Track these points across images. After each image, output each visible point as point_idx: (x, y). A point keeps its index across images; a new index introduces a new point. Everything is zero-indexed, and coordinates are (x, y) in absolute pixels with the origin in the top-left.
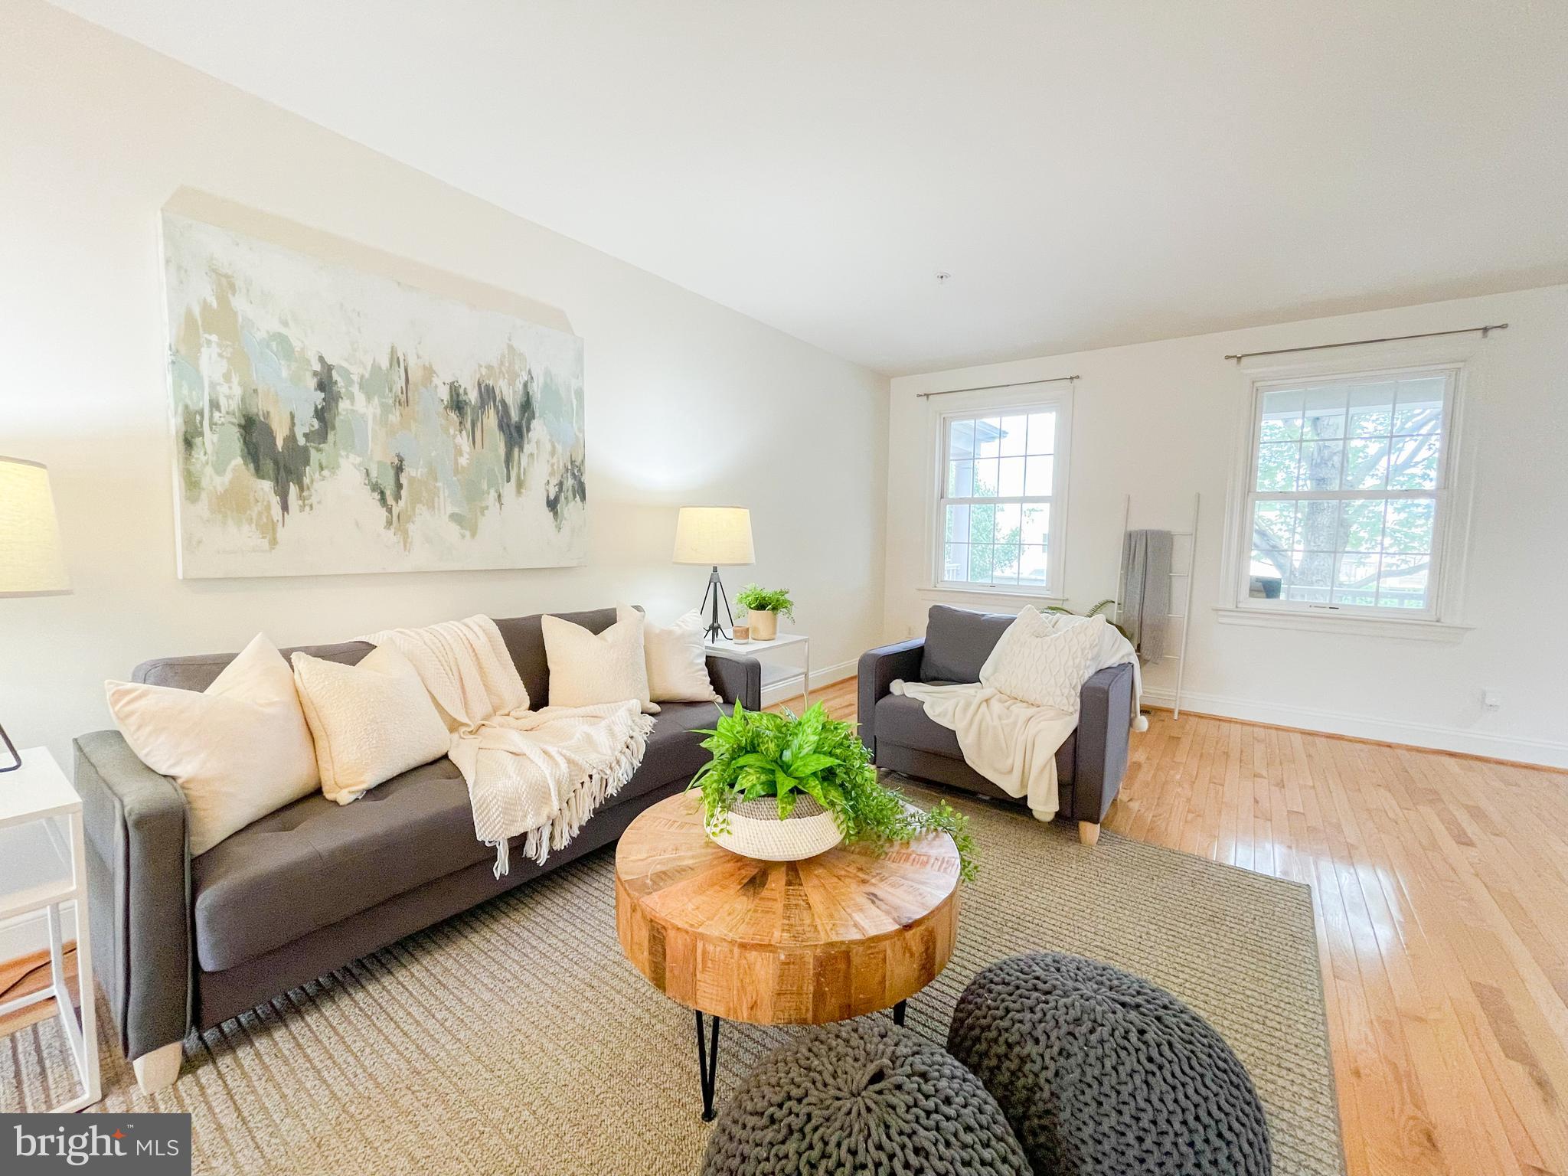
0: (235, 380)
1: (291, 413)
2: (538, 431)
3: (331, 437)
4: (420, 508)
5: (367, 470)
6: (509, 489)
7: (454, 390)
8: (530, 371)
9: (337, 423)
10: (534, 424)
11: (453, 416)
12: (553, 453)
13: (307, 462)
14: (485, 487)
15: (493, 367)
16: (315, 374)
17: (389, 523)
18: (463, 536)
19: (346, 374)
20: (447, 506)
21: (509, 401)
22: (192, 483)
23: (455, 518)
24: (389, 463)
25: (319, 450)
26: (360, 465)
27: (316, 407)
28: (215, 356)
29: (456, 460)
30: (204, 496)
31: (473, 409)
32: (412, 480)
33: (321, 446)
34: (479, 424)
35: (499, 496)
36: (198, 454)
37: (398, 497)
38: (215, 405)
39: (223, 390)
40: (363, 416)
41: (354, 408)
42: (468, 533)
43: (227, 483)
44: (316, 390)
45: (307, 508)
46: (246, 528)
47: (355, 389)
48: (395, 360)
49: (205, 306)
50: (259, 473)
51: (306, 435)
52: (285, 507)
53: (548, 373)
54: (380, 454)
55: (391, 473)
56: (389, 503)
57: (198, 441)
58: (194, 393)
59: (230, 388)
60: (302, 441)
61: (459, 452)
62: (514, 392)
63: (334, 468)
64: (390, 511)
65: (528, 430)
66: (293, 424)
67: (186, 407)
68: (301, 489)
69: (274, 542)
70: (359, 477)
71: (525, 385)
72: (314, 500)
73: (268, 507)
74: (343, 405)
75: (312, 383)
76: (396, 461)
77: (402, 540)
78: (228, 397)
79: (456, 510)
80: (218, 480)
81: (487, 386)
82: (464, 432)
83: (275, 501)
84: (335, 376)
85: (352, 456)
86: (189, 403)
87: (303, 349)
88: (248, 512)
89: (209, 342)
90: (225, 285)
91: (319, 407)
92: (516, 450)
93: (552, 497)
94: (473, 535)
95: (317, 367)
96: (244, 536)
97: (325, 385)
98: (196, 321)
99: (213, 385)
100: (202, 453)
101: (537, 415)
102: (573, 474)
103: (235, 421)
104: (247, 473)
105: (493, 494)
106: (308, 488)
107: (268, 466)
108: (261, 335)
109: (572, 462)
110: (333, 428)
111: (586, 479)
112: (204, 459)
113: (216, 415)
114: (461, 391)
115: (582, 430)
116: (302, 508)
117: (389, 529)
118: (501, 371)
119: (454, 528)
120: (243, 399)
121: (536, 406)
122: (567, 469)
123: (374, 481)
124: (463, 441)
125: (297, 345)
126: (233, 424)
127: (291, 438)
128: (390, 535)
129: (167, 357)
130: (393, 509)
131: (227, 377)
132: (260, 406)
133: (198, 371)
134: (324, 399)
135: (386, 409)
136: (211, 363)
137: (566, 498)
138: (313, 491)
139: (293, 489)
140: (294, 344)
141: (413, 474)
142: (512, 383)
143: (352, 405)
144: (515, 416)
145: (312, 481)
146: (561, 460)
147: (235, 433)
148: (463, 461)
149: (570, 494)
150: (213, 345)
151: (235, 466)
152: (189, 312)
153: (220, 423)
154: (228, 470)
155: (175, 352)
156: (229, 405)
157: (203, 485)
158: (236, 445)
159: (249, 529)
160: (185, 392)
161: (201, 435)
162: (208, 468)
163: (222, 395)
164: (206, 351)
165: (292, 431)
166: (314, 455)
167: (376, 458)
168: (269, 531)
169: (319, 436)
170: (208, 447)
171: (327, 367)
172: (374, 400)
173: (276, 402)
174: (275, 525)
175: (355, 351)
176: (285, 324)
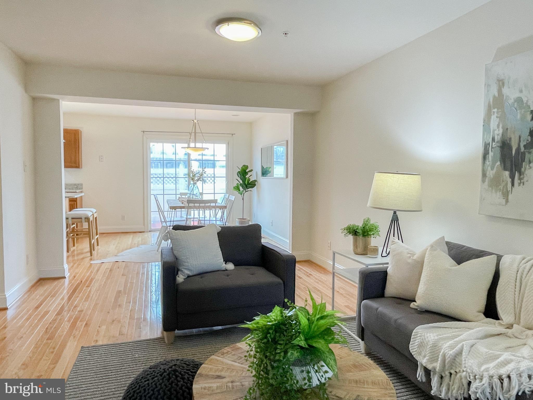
0: (501, 126)
1: (520, 136)
13: (524, 160)
22: (484, 175)
25: (529, 153)
27: (530, 130)
28: (495, 118)
30: (487, 180)
33: (531, 150)
36: (487, 163)
38: (493, 140)
39: (496, 132)
43: (494, 174)
45: (522, 184)
49: (494, 96)
50: (505, 169)
51: (525, 146)
52: (513, 184)
57: (487, 156)
58: (488, 136)
59: (499, 130)
60: (522, 149)
66: (520, 141)
67: (485, 142)
68: (520, 174)
69: (507, 201)
72: (525, 180)
73: (507, 184)
78: (498, 135)
80: (491, 172)
83: (509, 181)
86: (486, 141)
87: (527, 101)
88: (500, 186)
89: (494, 112)
90: (501, 84)
96: (498, 198)
98: (491, 105)
99: (494, 131)
100: (488, 161)
103: (499, 145)
104: (501, 169)
106: (523, 174)
107: (509, 164)
108: (512, 101)
112: (488, 163)
113: (494, 143)
116: (520, 184)
120: (503, 135)
126: (498, 146)
127: (518, 149)
129: (482, 124)
131: (498, 127)
132: (510, 134)
133: (489, 126)
136: (494, 121)
138: (525, 175)
139: (517, 174)
140: (524, 100)
145: (525, 170)
147: (499, 149)
150: (495, 113)
151: (497, 165)
152: (489, 102)
153: (494, 147)
154: (495, 167)
155: (484, 121)
156: (497, 138)
157: (487, 175)
158: (498, 155)
159: (499, 194)
160: (485, 137)
161: (488, 154)
162: (489, 168)
163: (496, 134)
164: (492, 117)
165: (519, 145)
166: (527, 157)
168: (506, 195)
169: (530, 145)
170: (490, 158)
173: (515, 132)
174: (508, 193)
176: (521, 91)
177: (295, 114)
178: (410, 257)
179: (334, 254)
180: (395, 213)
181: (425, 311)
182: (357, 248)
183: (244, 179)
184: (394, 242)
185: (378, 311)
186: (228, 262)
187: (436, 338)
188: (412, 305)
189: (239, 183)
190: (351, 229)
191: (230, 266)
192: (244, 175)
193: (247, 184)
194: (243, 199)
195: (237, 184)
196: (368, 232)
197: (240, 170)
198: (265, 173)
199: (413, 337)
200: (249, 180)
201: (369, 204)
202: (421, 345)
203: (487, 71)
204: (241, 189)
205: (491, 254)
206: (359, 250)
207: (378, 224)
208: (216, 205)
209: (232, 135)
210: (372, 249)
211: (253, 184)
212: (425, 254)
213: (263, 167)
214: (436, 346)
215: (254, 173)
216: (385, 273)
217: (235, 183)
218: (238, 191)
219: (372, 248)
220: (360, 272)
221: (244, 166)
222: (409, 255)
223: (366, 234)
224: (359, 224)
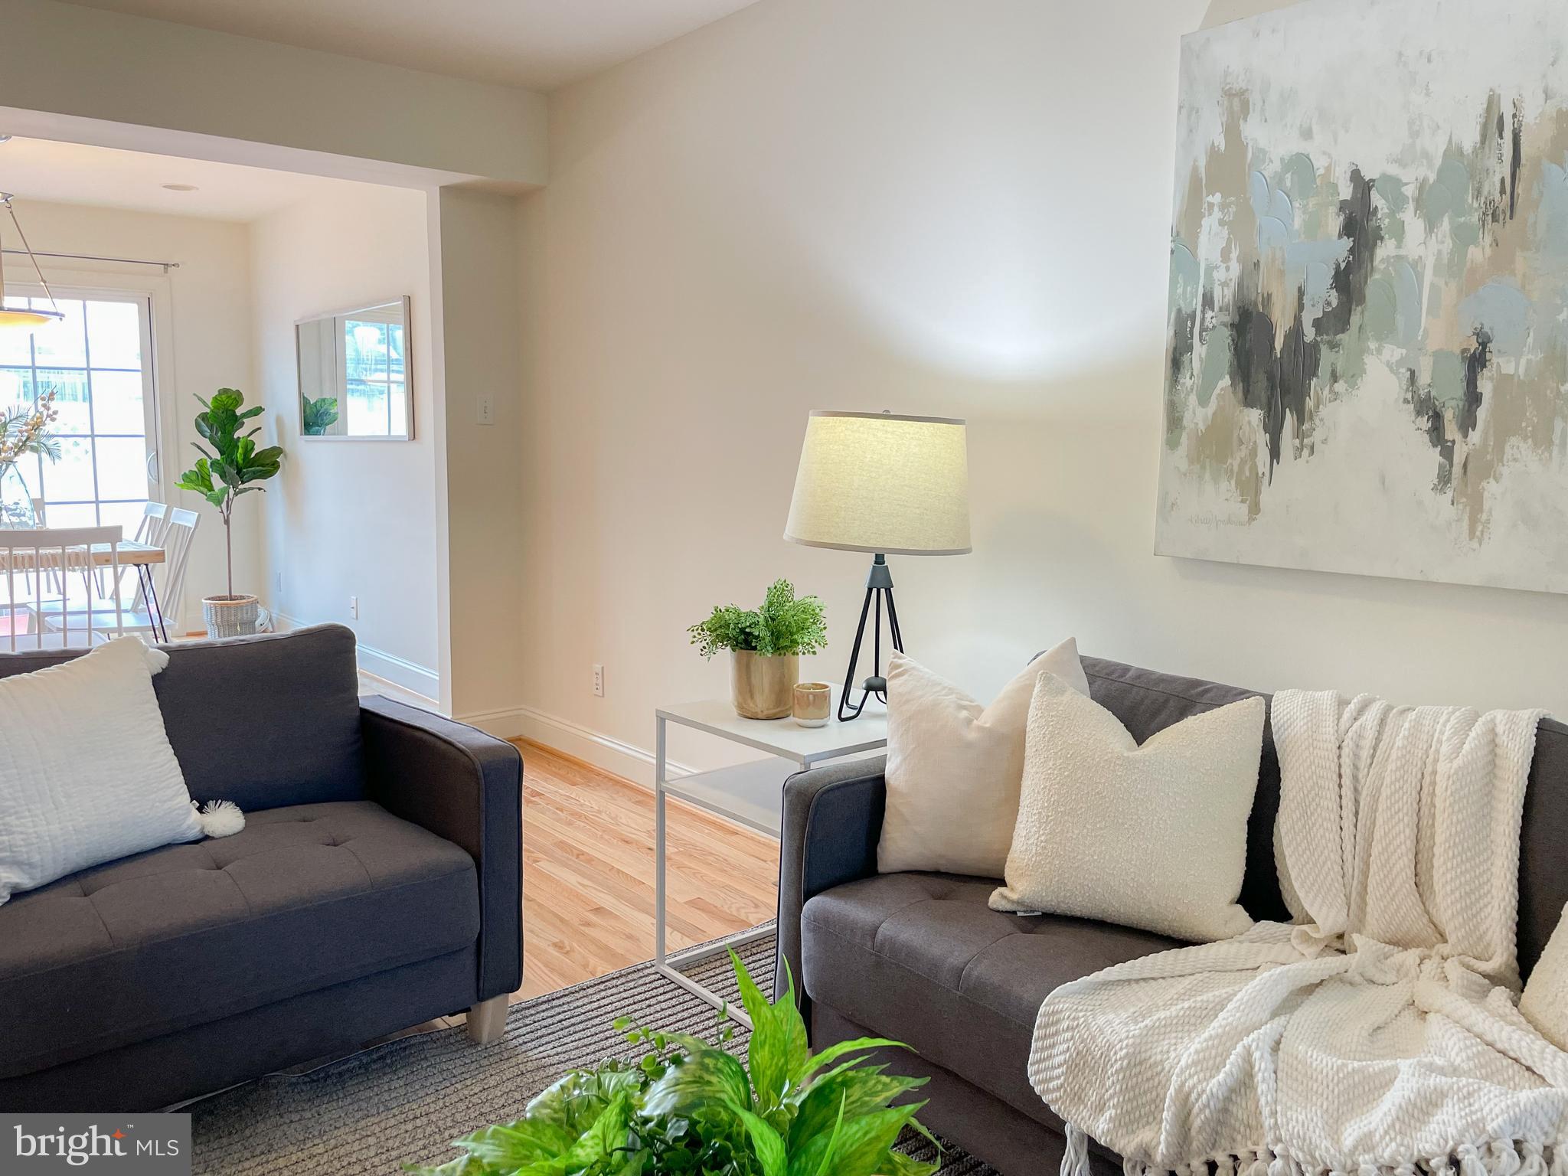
0: (1234, 255)
1: (1300, 289)
3: (1355, 319)
4: (1521, 447)
5: (1413, 373)
9: (1371, 291)
13: (1313, 371)
16: (1344, 205)
17: (1444, 479)
19: (1393, 184)
22: (1174, 421)
24: (1458, 352)
25: (1333, 346)
26: (1400, 362)
27: (1338, 266)
28: (1216, 227)
30: (1184, 439)
32: (1505, 383)
33: (1339, 337)
36: (1186, 381)
37: (1467, 422)
38: (1208, 301)
39: (1220, 275)
40: (1417, 264)
41: (1402, 252)
43: (1210, 417)
44: (1340, 236)
45: (1306, 452)
46: (1224, 485)
47: (1407, 212)
49: (1213, 152)
50: (1248, 401)
51: (1317, 323)
52: (1275, 453)
55: (1461, 371)
56: (1448, 436)
57: (1186, 358)
58: (1189, 288)
59: (1228, 269)
60: (1310, 334)
63: (1354, 376)
64: (1447, 452)
66: (1301, 307)
67: (1179, 311)
68: (1301, 420)
69: (1255, 509)
70: (1394, 388)
72: (1317, 436)
73: (1253, 453)
74: (1384, 251)
75: (1335, 224)
76: (1474, 346)
77: (1466, 518)
78: (1224, 284)
80: (1201, 412)
83: (1263, 439)
84: (1377, 200)
85: (1389, 349)
86: (1183, 305)
87: (1328, 169)
88: (1229, 461)
89: (1211, 206)
90: (1238, 105)
91: (1343, 265)
95: (1346, 192)
96: (1220, 498)
97: (1357, 223)
98: (1201, 179)
99: (1210, 269)
100: (1188, 375)
103: (1227, 319)
104: (1233, 400)
106: (1311, 418)
107: (1261, 383)
108: (1272, 168)
110: (1362, 300)
112: (1188, 382)
113: (1209, 314)
116: (1298, 453)
117: (1442, 491)
120: (1240, 285)
123: (1423, 393)
125: (1320, 163)
126: (1224, 324)
127: (1296, 332)
128: (1443, 507)
129: (1169, 246)
130: (1456, 447)
131: (1225, 255)
132: (1266, 282)
133: (1194, 255)
134: (1351, 251)
135: (1463, 239)
136: (1211, 239)
138: (1317, 421)
139: (1289, 420)
140: (1316, 165)
141: (1510, 368)
143: (1399, 246)
145: (1317, 406)
147: (1225, 336)
150: (1216, 209)
151: (1222, 389)
152: (1195, 169)
153: (1211, 326)
154: (1213, 398)
155: (1176, 236)
156: (1224, 295)
157: (1185, 422)
158: (1226, 356)
159: (1228, 486)
160: (1180, 291)
161: (1190, 348)
162: (1193, 399)
163: (1217, 283)
164: (1206, 222)
165: (1298, 319)
166: (1326, 356)
167: (1433, 345)
168: (1250, 489)
169: (1336, 321)
170: (1196, 364)
171: (1363, 186)
172: (1446, 225)
173: (1282, 273)
174: (1257, 480)
175: (1415, 134)
176: (1307, 134)
177: (446, 191)
178: (969, 722)
179: (662, 720)
180: (879, 559)
181: (1044, 914)
182: (752, 697)
183: (227, 446)
184: (900, 666)
185: (879, 936)
186: (211, 803)
187: (1135, 1029)
188: (997, 898)
189: (209, 462)
190: (732, 626)
191: (226, 819)
192: (228, 428)
193: (240, 462)
194: (227, 522)
195: (200, 464)
196: (792, 634)
197: (208, 411)
198: (314, 419)
199: (1042, 1032)
200: (249, 447)
201: (791, 530)
202: (1082, 1065)
204: (217, 482)
205: (1243, 694)
206: (762, 702)
207: (818, 602)
208: (114, 547)
209: (166, 271)
210: (811, 697)
211: (268, 462)
212: (1026, 707)
213: (304, 402)
214: (1141, 1063)
215: (266, 420)
216: (878, 786)
217: (190, 461)
218: (205, 490)
219: (811, 693)
220: (787, 790)
221: (225, 391)
222: (964, 714)
223: (783, 642)
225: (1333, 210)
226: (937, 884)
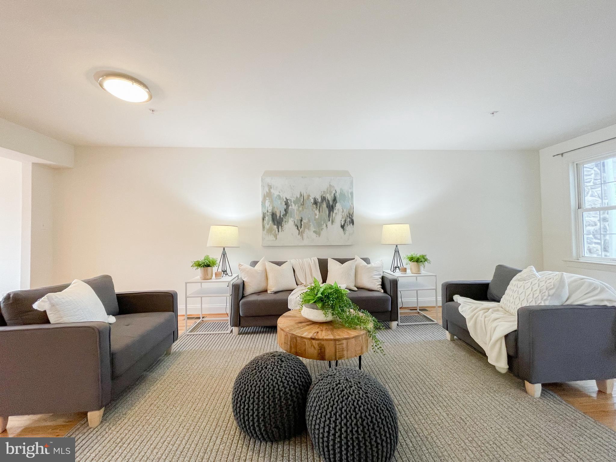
1: (280, 211)
2: (338, 206)
3: (287, 215)
4: (307, 230)
5: (295, 221)
6: (329, 223)
7: (315, 199)
8: (336, 190)
9: (289, 212)
10: (338, 205)
11: (314, 206)
12: (343, 212)
13: (283, 221)
14: (323, 223)
15: (325, 192)
16: (285, 202)
17: (299, 234)
18: (317, 236)
19: (291, 200)
20: (313, 229)
21: (330, 199)
22: (264, 227)
23: (314, 232)
25: (285, 218)
27: (285, 209)
29: (315, 217)
30: (265, 230)
31: (320, 203)
32: (304, 223)
34: (321, 207)
35: (327, 225)
36: (265, 222)
37: (301, 227)
38: (268, 211)
39: (269, 208)
40: (294, 209)
41: (292, 208)
42: (318, 236)
43: (269, 227)
44: (285, 205)
46: (272, 235)
47: (292, 203)
48: (301, 195)
49: (267, 192)
50: (274, 224)
51: (283, 215)
52: (279, 231)
53: (341, 190)
54: (298, 218)
55: (300, 222)
56: (299, 229)
58: (265, 210)
60: (282, 217)
61: (316, 215)
62: (331, 197)
63: (288, 222)
64: (299, 231)
65: (335, 206)
66: (280, 213)
67: (263, 212)
68: (281, 227)
69: (276, 239)
70: (293, 223)
71: (334, 194)
72: (284, 229)
73: (276, 231)
74: (290, 207)
75: (284, 203)
76: (301, 219)
77: (302, 238)
78: (270, 209)
79: (315, 230)
80: (267, 226)
81: (323, 197)
82: (317, 210)
84: (289, 201)
85: (292, 219)
88: (272, 232)
89: (267, 199)
90: (270, 187)
92: (332, 212)
93: (342, 224)
94: (319, 236)
95: (285, 200)
96: (272, 237)
97: (287, 204)
98: (265, 196)
99: (268, 207)
101: (338, 202)
102: (350, 218)
103: (271, 214)
104: (272, 224)
105: (325, 225)
106: (283, 227)
107: (276, 222)
108: (276, 196)
109: (349, 214)
110: (288, 213)
111: (354, 218)
113: (268, 213)
114: (317, 199)
115: (352, 204)
116: (282, 231)
118: (327, 191)
119: (315, 234)
120: (272, 210)
121: (338, 199)
122: (348, 216)
123: (296, 224)
124: (317, 212)
125: (282, 196)
127: (280, 216)
128: (299, 237)
129: (261, 204)
131: (270, 206)
132: (275, 210)
133: (265, 205)
134: (286, 207)
135: (299, 207)
136: (267, 203)
137: (347, 225)
139: (280, 227)
141: (305, 221)
142: (330, 194)
144: (331, 203)
145: (284, 225)
146: (346, 213)
147: (271, 216)
148: (317, 217)
149: (349, 223)
152: (264, 194)
153: (268, 215)
154: (269, 224)
155: (262, 202)
156: (270, 211)
158: (271, 219)
159: (272, 236)
160: (263, 210)
161: (265, 217)
162: (266, 224)
164: (266, 201)
165: (280, 215)
166: (284, 219)
167: (297, 218)
168: (276, 236)
169: (285, 215)
170: (266, 220)
171: (287, 200)
172: (297, 205)
173: (278, 209)
174: (276, 235)
175: (293, 195)
176: (280, 192)
179: (186, 283)
180: (224, 248)
188: (268, 292)
191: (113, 319)
203: (262, 180)
212: (265, 265)
216: (243, 283)
224: (201, 259)
225: (284, 202)
226: (258, 294)
